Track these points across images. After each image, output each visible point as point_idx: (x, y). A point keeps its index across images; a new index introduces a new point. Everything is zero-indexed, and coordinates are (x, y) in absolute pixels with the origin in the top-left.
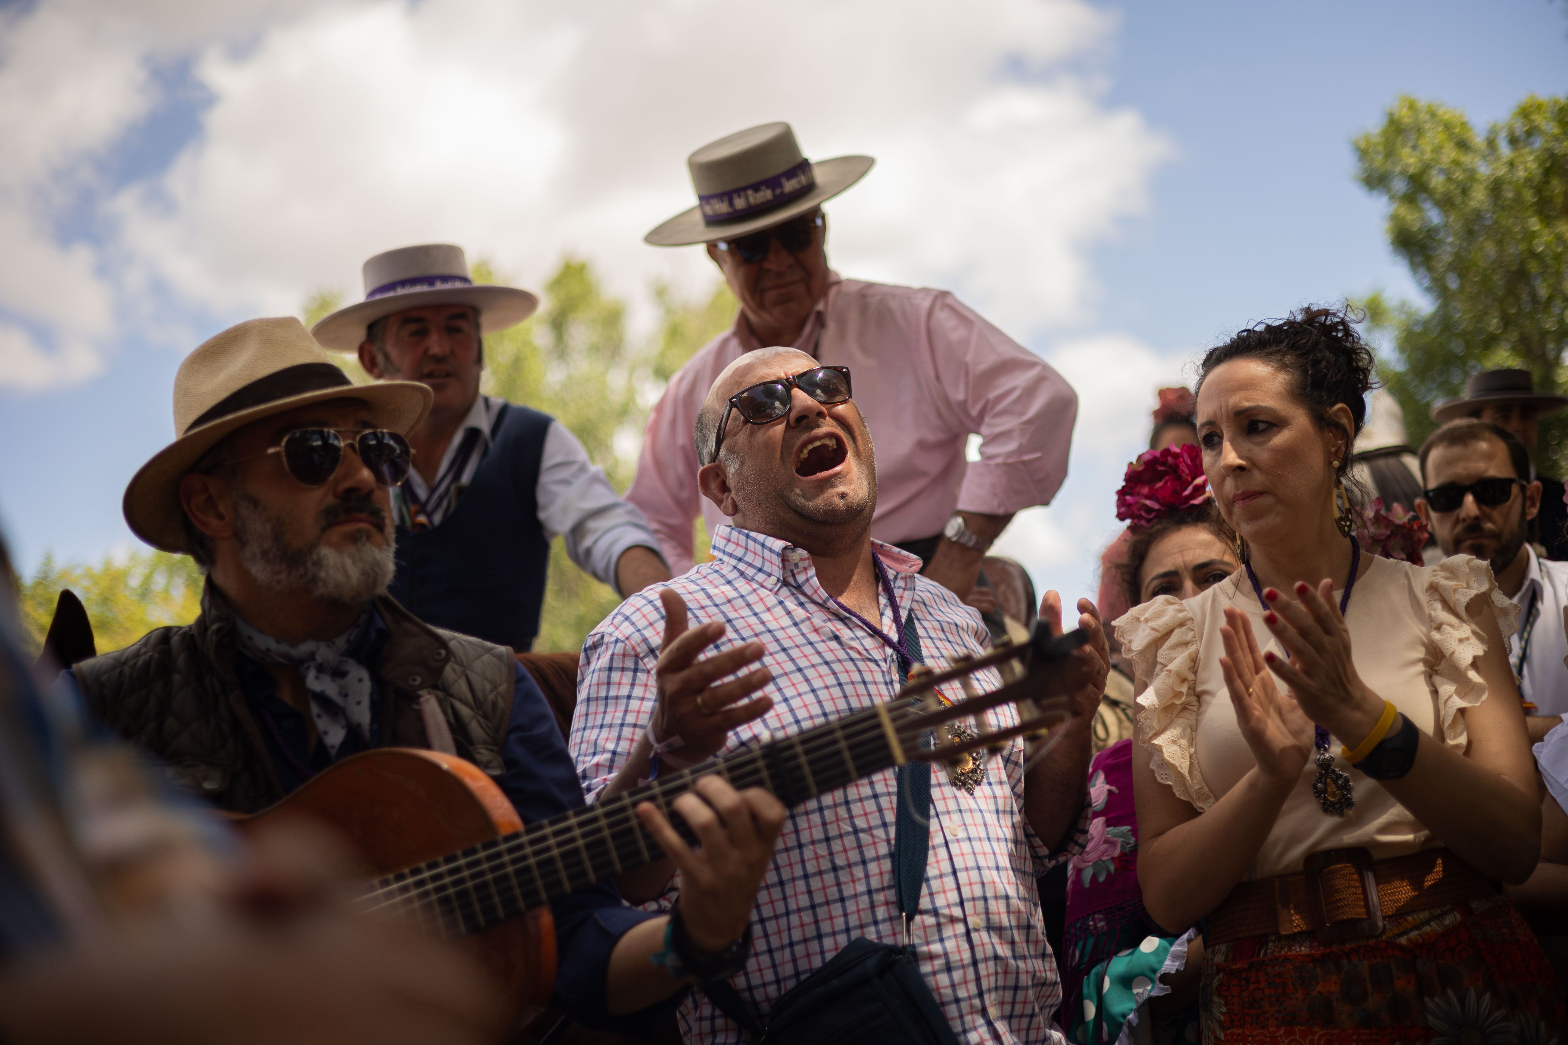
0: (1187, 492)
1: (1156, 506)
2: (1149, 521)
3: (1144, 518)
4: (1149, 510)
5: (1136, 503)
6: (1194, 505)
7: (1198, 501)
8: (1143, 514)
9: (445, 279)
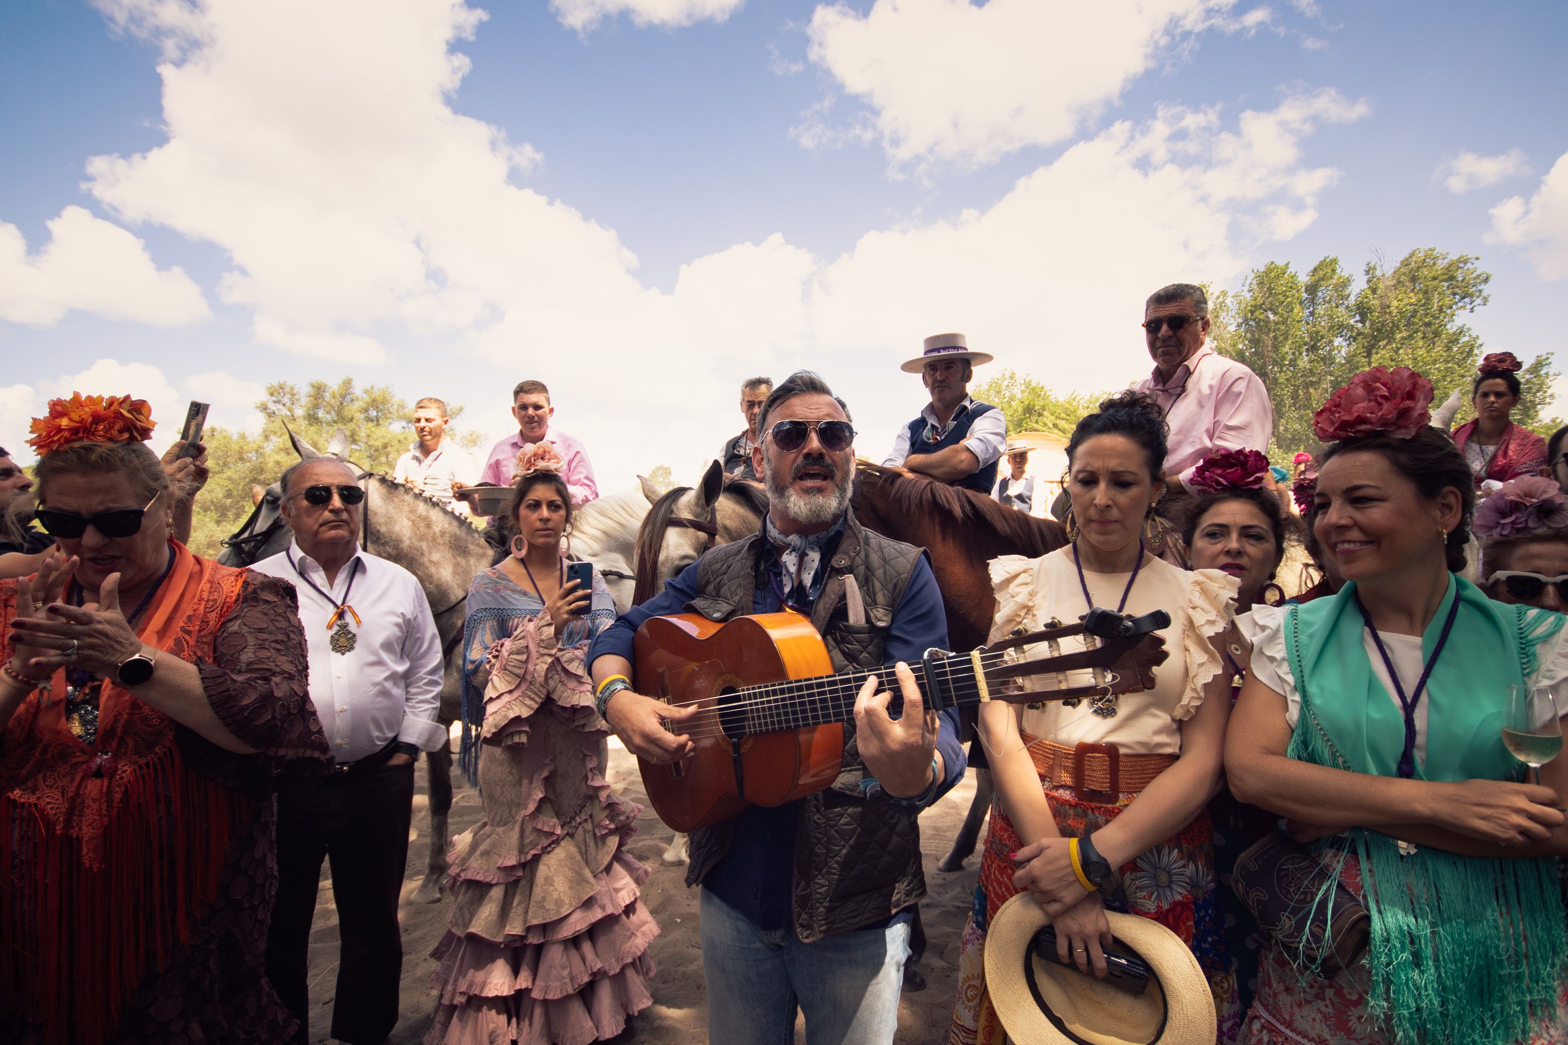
0: (1250, 479)
1: (1225, 483)
2: (1216, 490)
3: (1213, 487)
4: (1219, 483)
5: (1211, 477)
6: (1252, 489)
7: (1256, 487)
8: (1214, 484)
9: (961, 348)
